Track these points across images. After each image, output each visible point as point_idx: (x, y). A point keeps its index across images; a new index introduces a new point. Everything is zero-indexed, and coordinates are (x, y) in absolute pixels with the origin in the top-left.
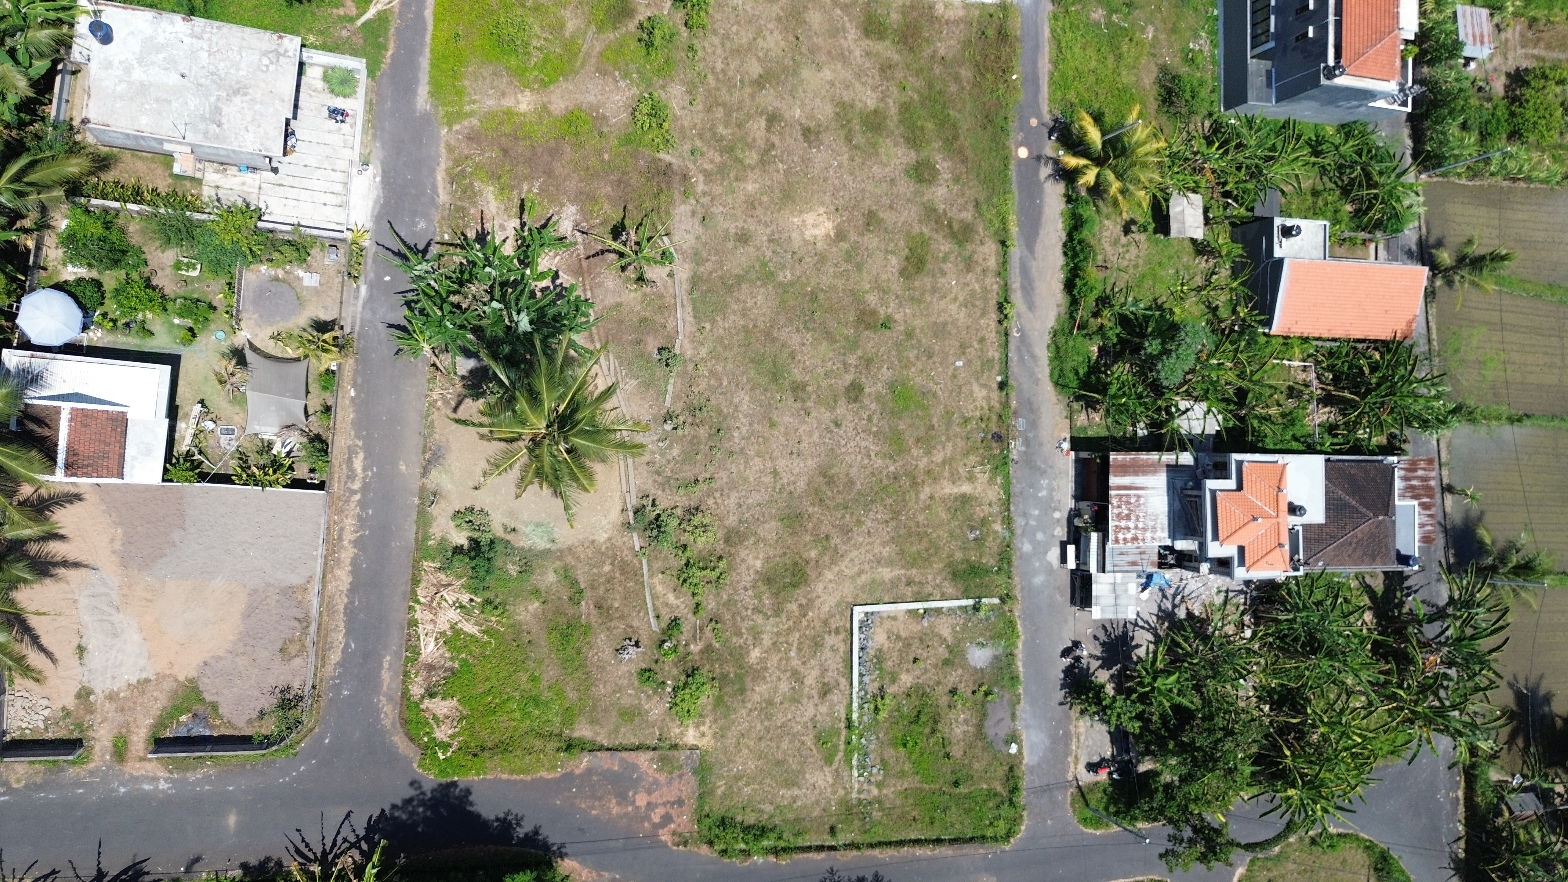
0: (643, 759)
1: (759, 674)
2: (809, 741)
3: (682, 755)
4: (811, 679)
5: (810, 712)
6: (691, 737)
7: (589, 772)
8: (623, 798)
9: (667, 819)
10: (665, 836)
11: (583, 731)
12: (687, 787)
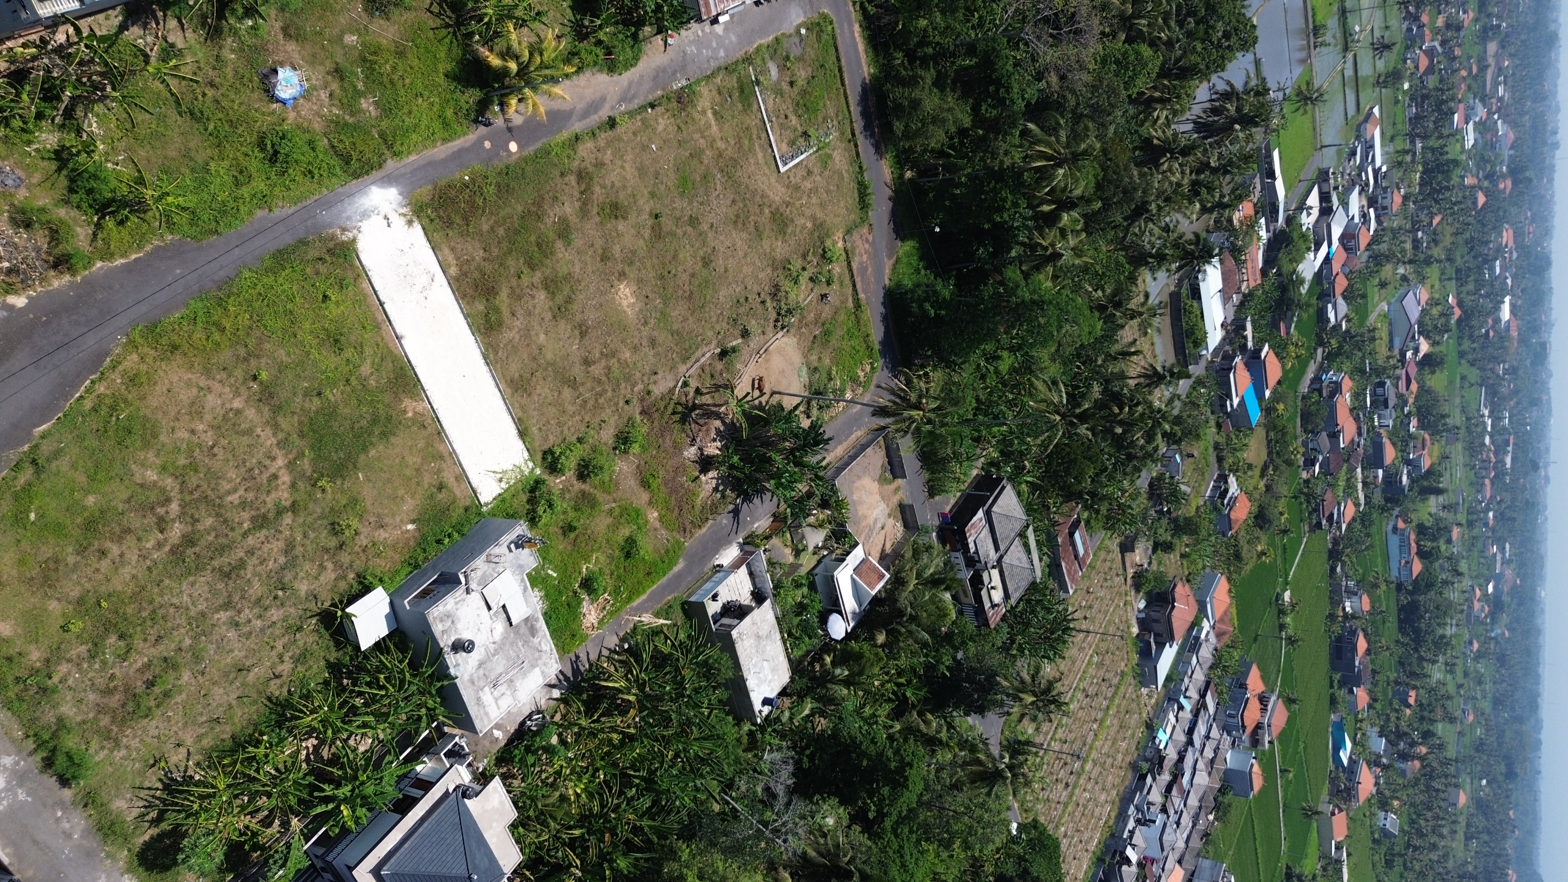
0: (854, 266)
1: (813, 218)
2: (827, 173)
3: (849, 245)
4: (808, 185)
5: (818, 178)
6: (840, 244)
7: (864, 291)
8: (866, 268)
9: (867, 241)
10: (870, 238)
11: (850, 304)
12: (856, 235)
